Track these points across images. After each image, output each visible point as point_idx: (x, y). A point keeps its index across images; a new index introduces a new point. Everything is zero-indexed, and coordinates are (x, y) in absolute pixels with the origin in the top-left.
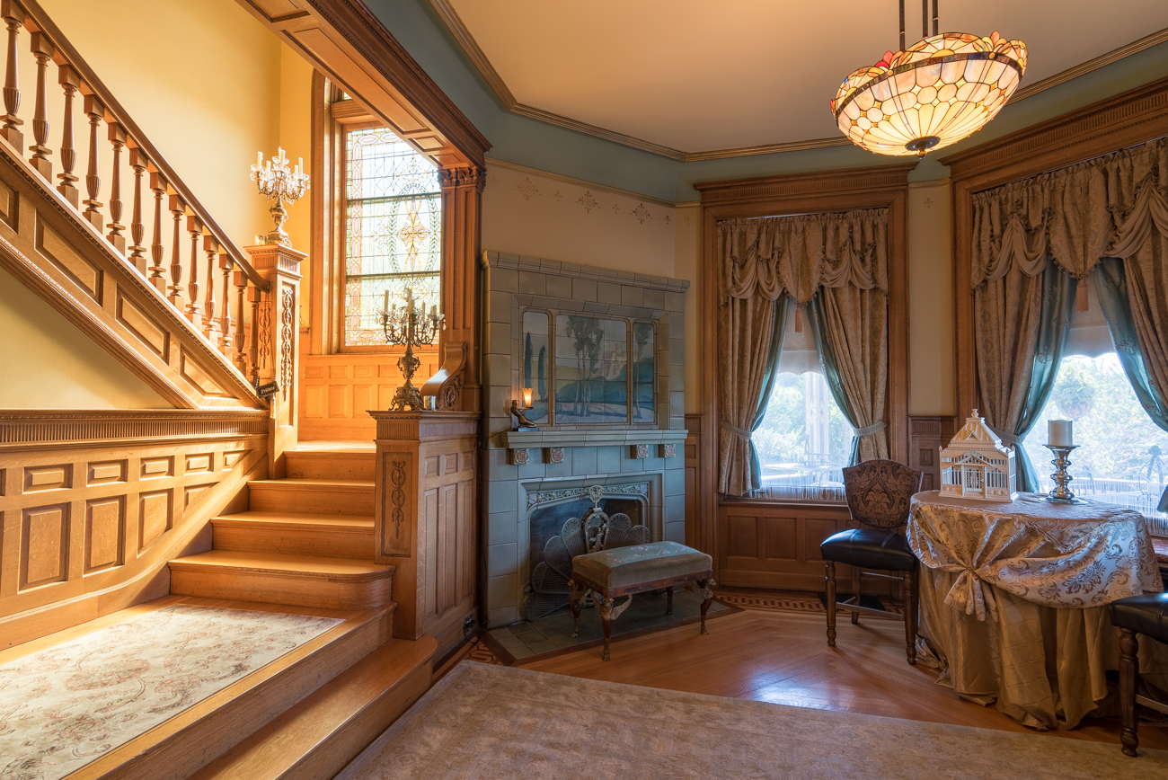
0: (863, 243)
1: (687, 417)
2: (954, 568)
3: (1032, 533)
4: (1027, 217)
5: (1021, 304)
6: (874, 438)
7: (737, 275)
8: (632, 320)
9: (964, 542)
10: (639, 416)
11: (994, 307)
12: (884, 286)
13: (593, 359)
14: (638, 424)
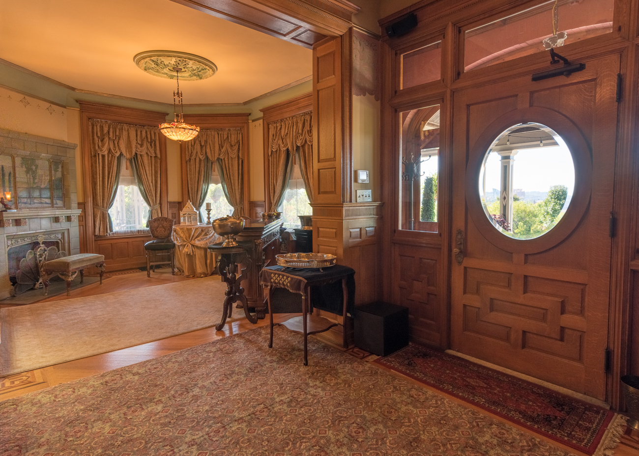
0: (151, 139)
1: (79, 204)
2: (185, 243)
3: (202, 231)
4: (200, 141)
5: (200, 167)
6: (157, 210)
7: (100, 144)
8: (51, 160)
9: (187, 235)
10: (56, 204)
11: (193, 167)
12: (159, 156)
13: (34, 178)
14: (56, 207)
